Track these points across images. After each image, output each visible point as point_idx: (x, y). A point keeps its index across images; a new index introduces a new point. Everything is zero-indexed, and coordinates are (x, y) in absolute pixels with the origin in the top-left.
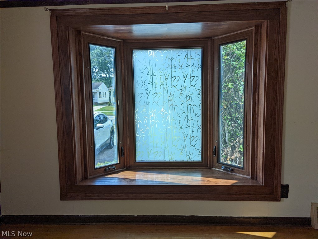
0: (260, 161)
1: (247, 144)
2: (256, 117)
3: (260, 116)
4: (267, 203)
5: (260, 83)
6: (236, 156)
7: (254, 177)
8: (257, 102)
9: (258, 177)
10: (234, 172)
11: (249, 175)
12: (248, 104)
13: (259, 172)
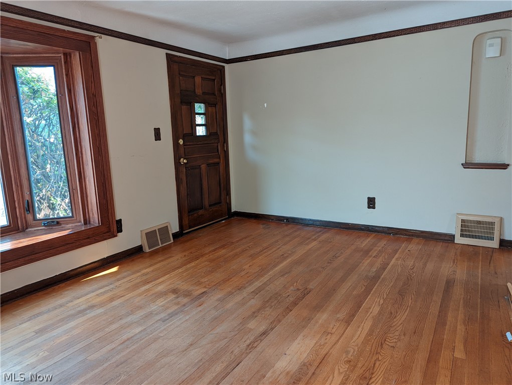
0: (93, 201)
1: (74, 188)
2: (80, 155)
3: (86, 154)
4: (105, 242)
5: (80, 117)
6: (44, 213)
7: (86, 222)
8: (78, 139)
9: (92, 220)
10: (61, 224)
11: (80, 222)
12: (68, 141)
13: (93, 214)
